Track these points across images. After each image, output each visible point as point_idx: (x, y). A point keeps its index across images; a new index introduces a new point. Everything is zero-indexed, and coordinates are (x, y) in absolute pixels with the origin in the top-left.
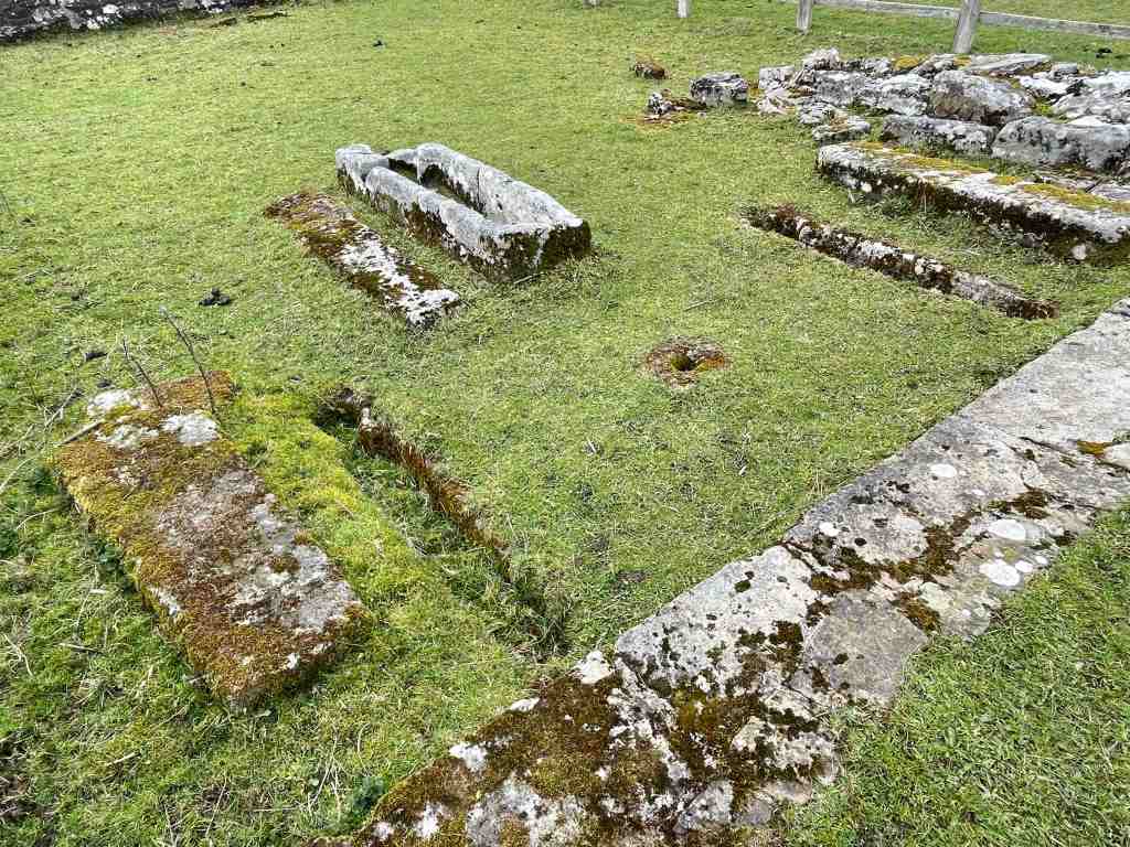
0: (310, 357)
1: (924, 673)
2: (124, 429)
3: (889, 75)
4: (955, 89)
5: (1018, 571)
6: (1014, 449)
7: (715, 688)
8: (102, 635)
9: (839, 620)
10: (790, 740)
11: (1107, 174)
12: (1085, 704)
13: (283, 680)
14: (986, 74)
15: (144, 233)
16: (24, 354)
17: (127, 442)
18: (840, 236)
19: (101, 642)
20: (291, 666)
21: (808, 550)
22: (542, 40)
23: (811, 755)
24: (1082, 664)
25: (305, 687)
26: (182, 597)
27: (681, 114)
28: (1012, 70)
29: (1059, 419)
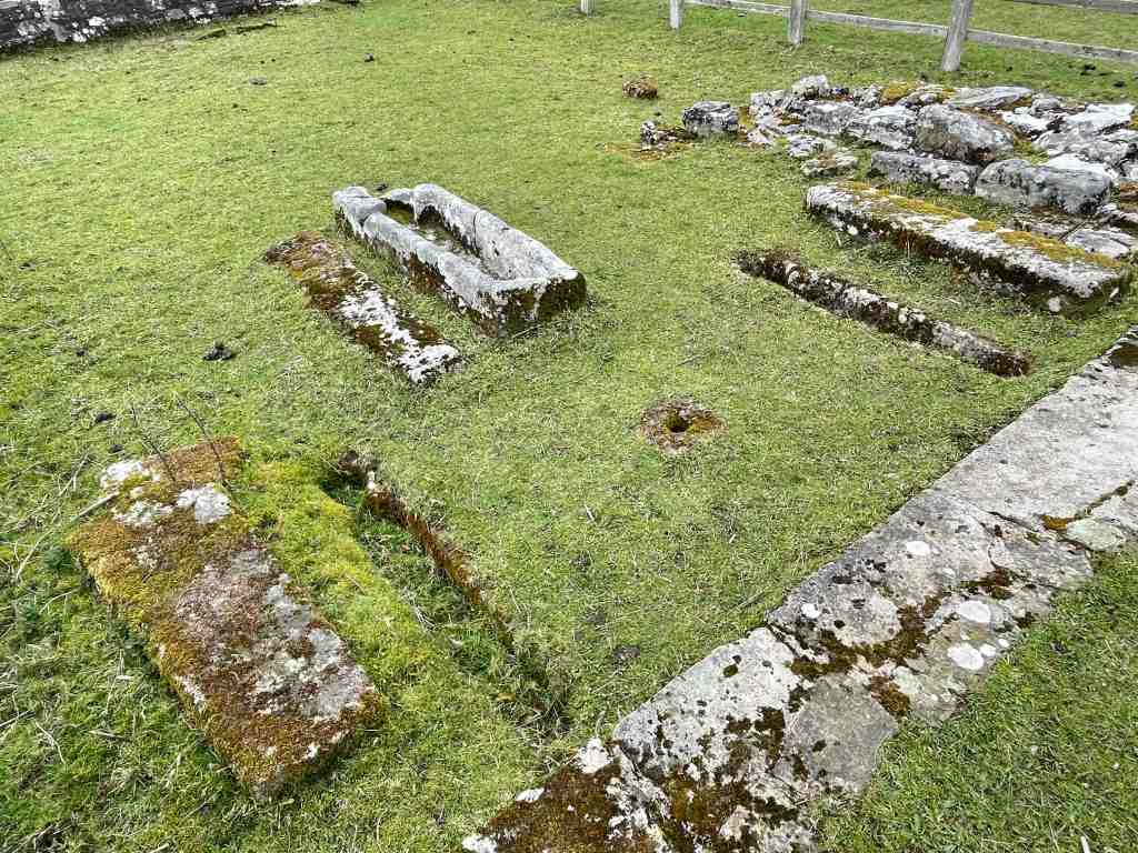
0: (315, 417)
1: (894, 759)
2: (139, 506)
3: (877, 105)
4: (940, 125)
5: (983, 656)
6: (983, 525)
7: (705, 776)
8: (130, 722)
9: (818, 707)
10: (773, 829)
11: (1084, 218)
12: (1038, 788)
13: (304, 769)
14: (969, 109)
15: (144, 279)
16: (32, 417)
17: (143, 520)
18: (827, 281)
19: (130, 730)
20: (312, 755)
21: (792, 633)
22: (534, 54)
23: (792, 844)
24: (1037, 748)
25: (325, 773)
26: (206, 685)
27: (673, 145)
28: (995, 104)
29: (1025, 491)
